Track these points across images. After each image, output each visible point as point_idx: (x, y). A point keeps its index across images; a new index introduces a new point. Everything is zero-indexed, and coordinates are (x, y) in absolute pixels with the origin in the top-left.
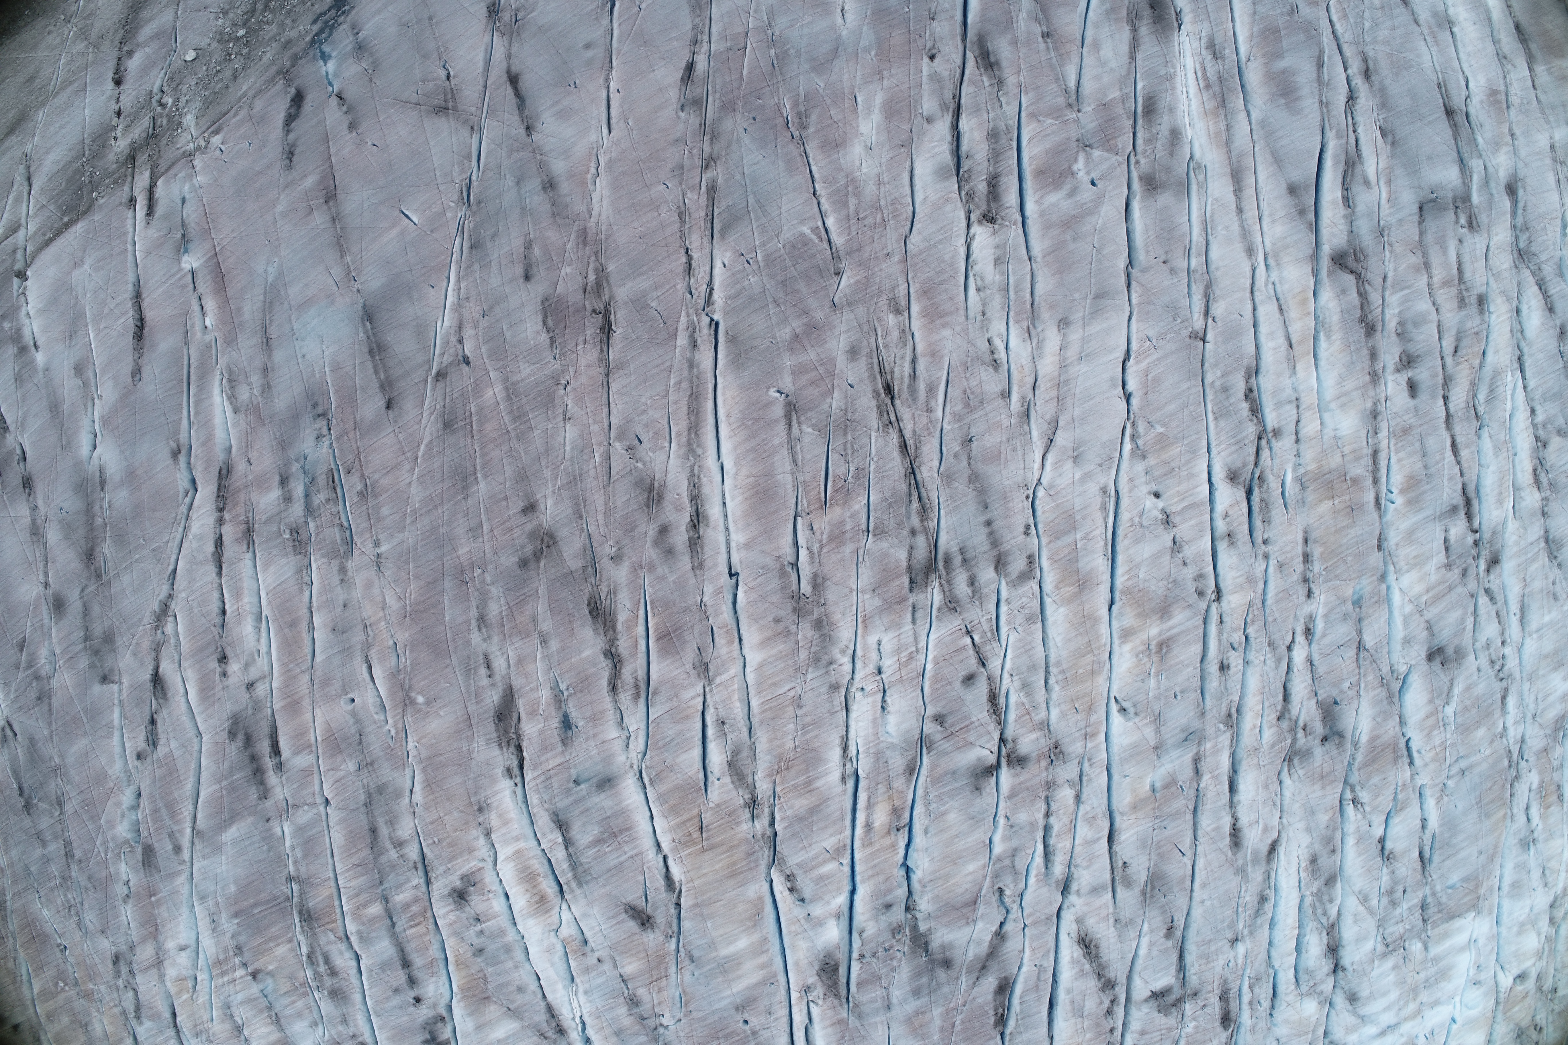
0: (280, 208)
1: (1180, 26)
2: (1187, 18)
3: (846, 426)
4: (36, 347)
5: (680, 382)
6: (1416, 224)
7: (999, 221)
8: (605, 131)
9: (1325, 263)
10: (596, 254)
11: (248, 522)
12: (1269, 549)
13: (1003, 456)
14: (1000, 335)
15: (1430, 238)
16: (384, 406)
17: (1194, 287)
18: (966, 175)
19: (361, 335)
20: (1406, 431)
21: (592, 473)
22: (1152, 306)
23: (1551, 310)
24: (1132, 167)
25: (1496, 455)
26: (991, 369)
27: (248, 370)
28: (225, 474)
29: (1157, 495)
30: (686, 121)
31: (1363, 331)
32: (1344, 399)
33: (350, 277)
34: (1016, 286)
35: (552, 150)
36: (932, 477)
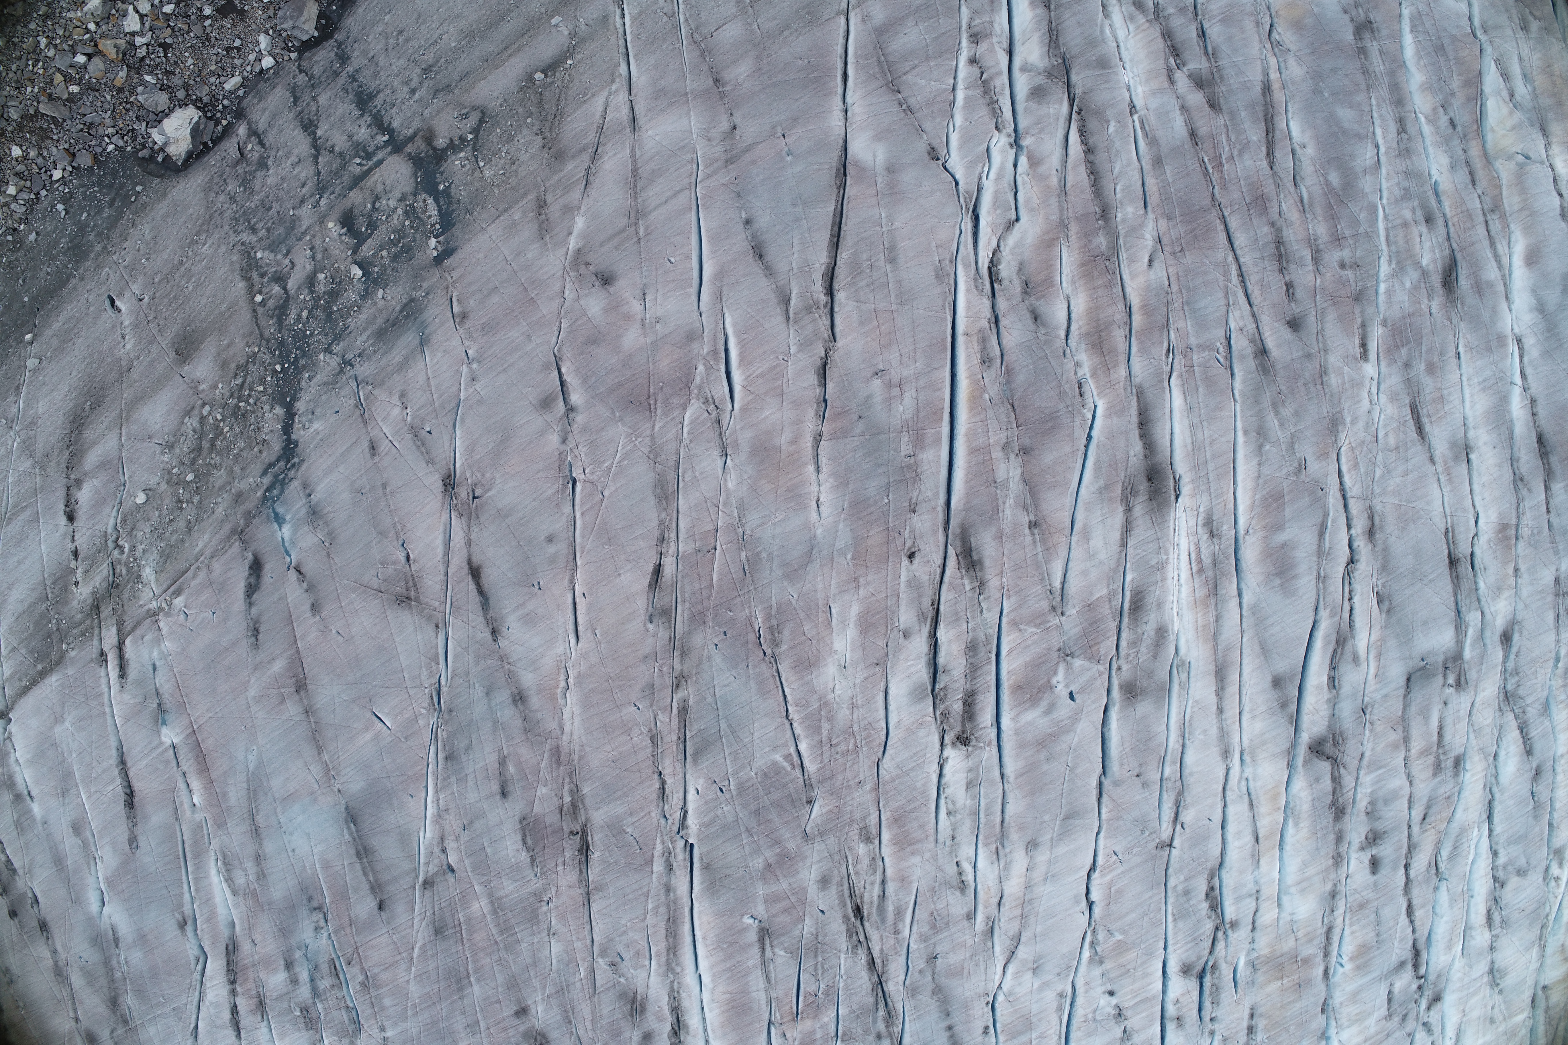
0: (252, 693)
1: (1177, 497)
2: (1186, 489)
3: (817, 948)
4: (31, 798)
5: (657, 907)
6: (1401, 698)
7: (973, 743)
8: (573, 641)
9: (1302, 751)
10: (570, 775)
11: (259, 996)
12: (1216, 1026)
13: (965, 971)
14: (968, 859)
15: (1413, 709)
16: (376, 907)
17: (1165, 796)
18: (942, 694)
19: (347, 836)
20: (1362, 906)
21: (578, 985)
22: (1121, 822)
23: (1529, 752)
24: (1114, 673)
25: (1451, 906)
26: (958, 893)
27: (241, 856)
28: (231, 950)
29: (1111, 993)
30: (655, 635)
31: (1332, 817)
32: (1304, 884)
33: (329, 774)
34: (987, 809)
35: (519, 660)
36: (898, 991)
